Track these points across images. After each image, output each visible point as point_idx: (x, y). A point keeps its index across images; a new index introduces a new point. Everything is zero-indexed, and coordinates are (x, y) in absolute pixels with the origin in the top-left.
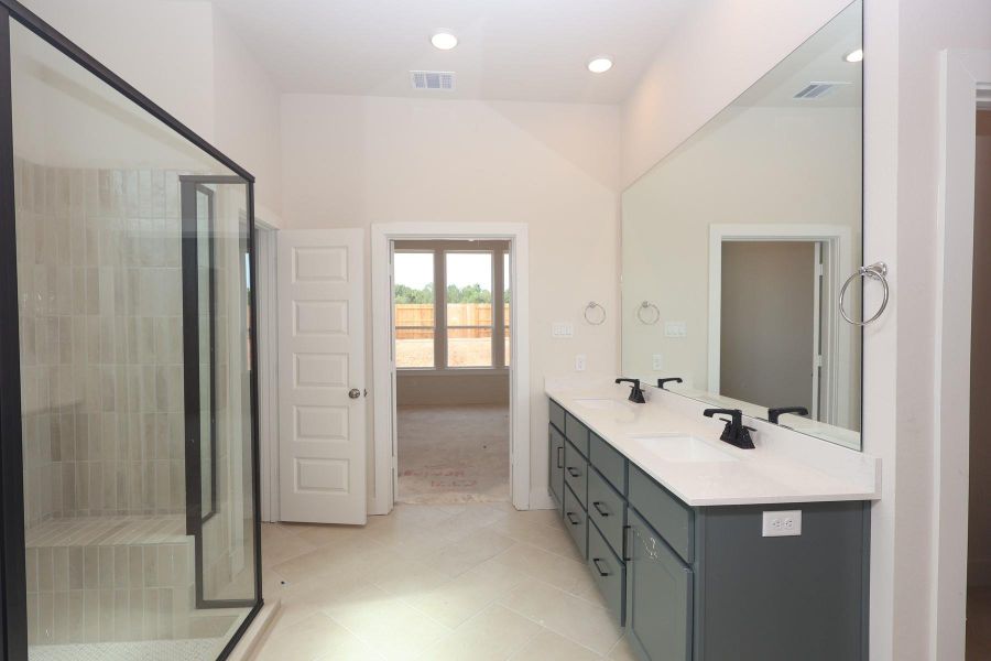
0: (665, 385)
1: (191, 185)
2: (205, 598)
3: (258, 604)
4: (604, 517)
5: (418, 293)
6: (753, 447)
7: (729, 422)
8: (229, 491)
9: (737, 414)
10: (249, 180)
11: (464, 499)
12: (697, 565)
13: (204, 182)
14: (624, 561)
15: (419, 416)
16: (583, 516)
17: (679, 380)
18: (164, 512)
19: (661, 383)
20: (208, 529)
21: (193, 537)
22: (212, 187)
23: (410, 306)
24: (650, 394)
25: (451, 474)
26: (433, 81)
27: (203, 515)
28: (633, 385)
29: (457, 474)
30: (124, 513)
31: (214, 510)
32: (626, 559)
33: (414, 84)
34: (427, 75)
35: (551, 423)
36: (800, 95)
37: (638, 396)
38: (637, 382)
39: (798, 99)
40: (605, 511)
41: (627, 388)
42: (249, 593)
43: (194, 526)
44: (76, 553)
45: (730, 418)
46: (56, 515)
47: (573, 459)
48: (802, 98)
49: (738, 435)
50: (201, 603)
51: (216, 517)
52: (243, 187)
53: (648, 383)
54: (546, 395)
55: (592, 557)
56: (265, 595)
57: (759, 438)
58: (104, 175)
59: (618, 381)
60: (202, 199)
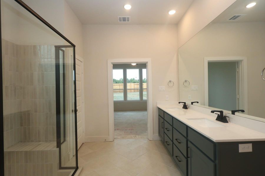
0: (193, 104)
1: (58, 48)
2: (62, 166)
3: (77, 168)
4: (179, 144)
5: (118, 81)
6: (228, 123)
7: (219, 115)
8: (69, 135)
9: (222, 112)
10: (74, 46)
11: (134, 137)
12: (217, 162)
13: (61, 47)
14: (187, 158)
15: (120, 113)
16: (171, 143)
17: (198, 102)
18: (51, 141)
19: (192, 103)
20: (63, 146)
21: (58, 149)
22: (64, 49)
23: (116, 84)
24: (189, 106)
25: (130, 130)
26: (124, 19)
27: (61, 142)
28: (184, 104)
29: (131, 130)
30: (40, 141)
31: (65, 140)
32: (188, 157)
33: (119, 21)
34: (123, 18)
35: (159, 115)
36: (230, 19)
37: (185, 107)
38: (185, 103)
39: (230, 20)
40: (180, 142)
41: (182, 105)
42: (74, 165)
43: (59, 145)
44: (26, 153)
45: (219, 113)
46: (21, 142)
47: (167, 125)
48: (231, 20)
49: (222, 118)
50: (61, 168)
51: (65, 143)
52: (72, 49)
53: (188, 103)
54: (157, 107)
55: (175, 155)
56: (79, 165)
57: (229, 119)
58: (35, 47)
59: (179, 103)
60: (61, 53)
